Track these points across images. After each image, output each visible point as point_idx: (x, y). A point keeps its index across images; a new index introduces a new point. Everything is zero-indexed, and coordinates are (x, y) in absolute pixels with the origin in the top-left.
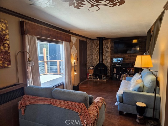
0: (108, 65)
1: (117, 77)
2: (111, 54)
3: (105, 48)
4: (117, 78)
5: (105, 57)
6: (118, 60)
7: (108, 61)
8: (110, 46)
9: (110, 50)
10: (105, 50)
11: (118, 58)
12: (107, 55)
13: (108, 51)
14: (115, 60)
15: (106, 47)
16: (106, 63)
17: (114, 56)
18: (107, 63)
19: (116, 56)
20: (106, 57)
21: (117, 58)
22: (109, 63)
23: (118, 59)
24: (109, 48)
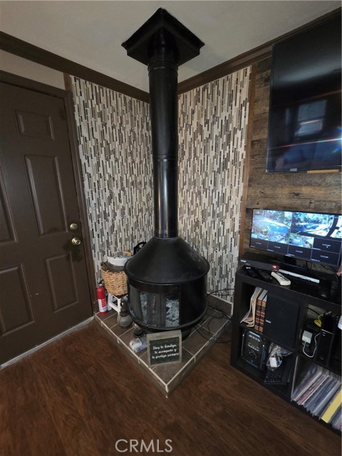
0: (225, 248)
1: (273, 363)
2: (251, 182)
3: (212, 143)
4: (266, 368)
5: (211, 199)
6: (297, 229)
7: (228, 226)
8: (245, 121)
9: (242, 151)
10: (212, 153)
11: (302, 216)
12: (223, 184)
13: (227, 160)
14: (270, 227)
15: (216, 131)
16: (214, 231)
17: (268, 192)
18: (218, 234)
19: (283, 194)
20: (215, 201)
21: (288, 215)
22: (231, 235)
23: (294, 220)
24: (239, 132)
